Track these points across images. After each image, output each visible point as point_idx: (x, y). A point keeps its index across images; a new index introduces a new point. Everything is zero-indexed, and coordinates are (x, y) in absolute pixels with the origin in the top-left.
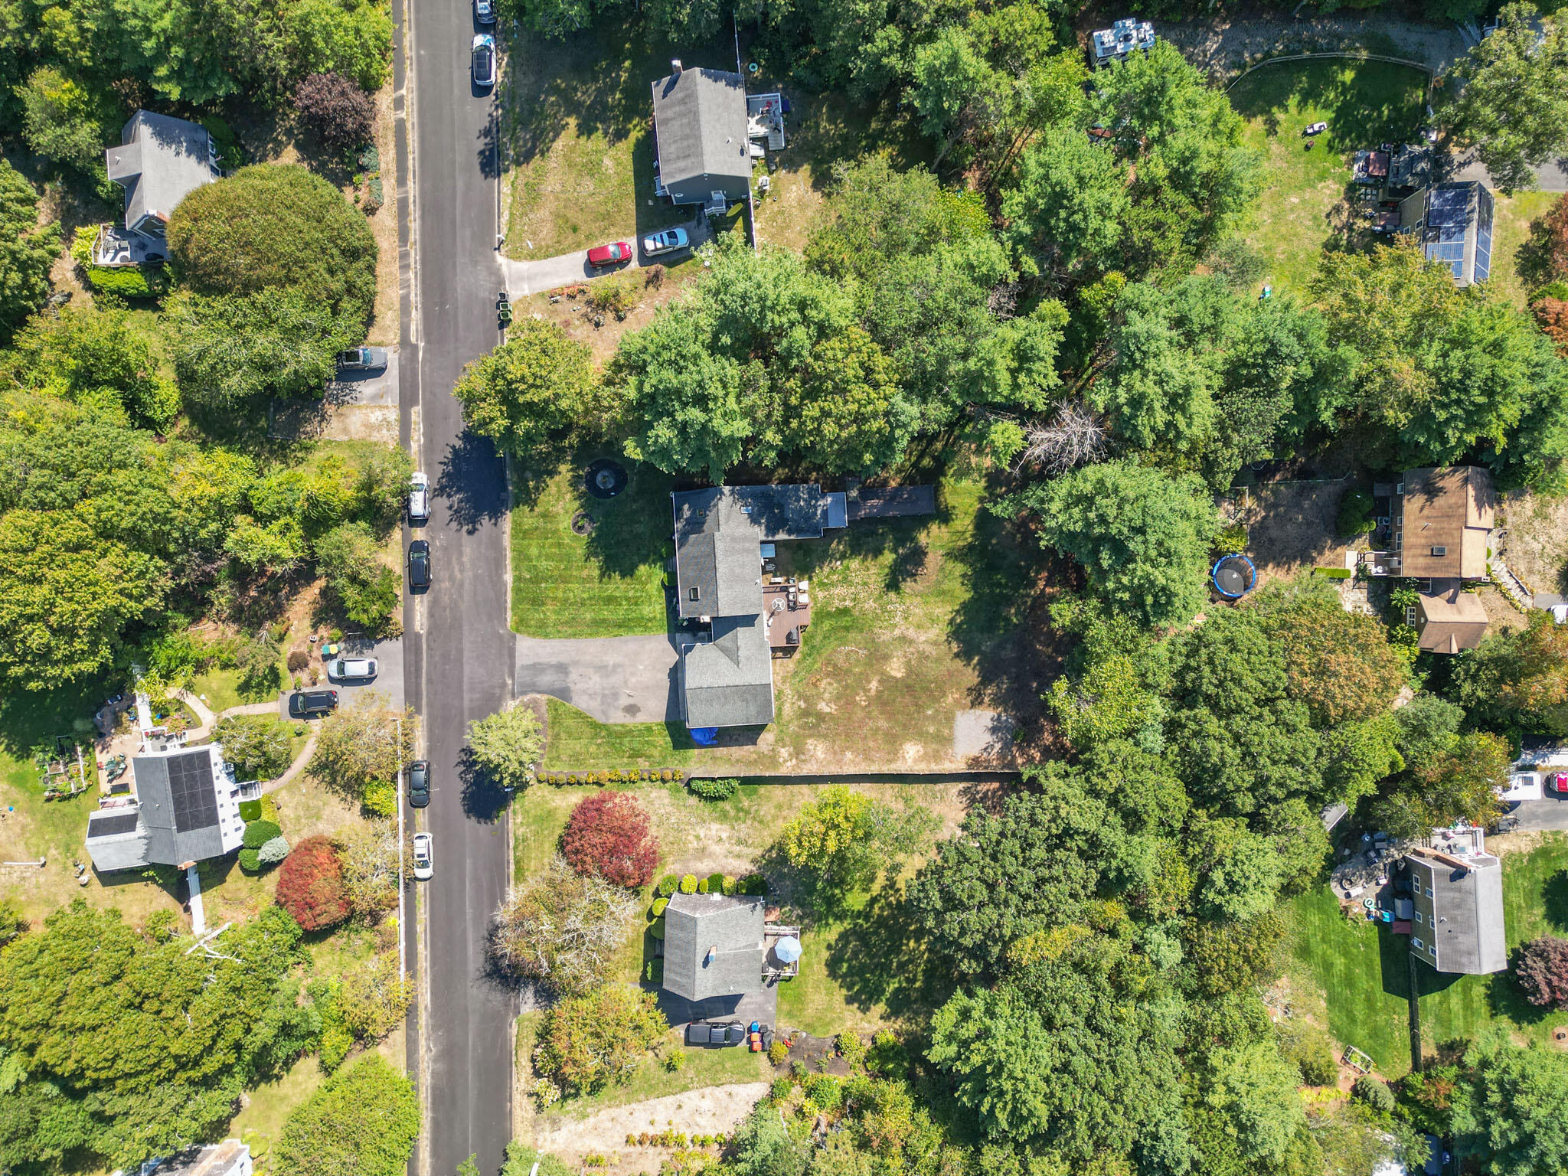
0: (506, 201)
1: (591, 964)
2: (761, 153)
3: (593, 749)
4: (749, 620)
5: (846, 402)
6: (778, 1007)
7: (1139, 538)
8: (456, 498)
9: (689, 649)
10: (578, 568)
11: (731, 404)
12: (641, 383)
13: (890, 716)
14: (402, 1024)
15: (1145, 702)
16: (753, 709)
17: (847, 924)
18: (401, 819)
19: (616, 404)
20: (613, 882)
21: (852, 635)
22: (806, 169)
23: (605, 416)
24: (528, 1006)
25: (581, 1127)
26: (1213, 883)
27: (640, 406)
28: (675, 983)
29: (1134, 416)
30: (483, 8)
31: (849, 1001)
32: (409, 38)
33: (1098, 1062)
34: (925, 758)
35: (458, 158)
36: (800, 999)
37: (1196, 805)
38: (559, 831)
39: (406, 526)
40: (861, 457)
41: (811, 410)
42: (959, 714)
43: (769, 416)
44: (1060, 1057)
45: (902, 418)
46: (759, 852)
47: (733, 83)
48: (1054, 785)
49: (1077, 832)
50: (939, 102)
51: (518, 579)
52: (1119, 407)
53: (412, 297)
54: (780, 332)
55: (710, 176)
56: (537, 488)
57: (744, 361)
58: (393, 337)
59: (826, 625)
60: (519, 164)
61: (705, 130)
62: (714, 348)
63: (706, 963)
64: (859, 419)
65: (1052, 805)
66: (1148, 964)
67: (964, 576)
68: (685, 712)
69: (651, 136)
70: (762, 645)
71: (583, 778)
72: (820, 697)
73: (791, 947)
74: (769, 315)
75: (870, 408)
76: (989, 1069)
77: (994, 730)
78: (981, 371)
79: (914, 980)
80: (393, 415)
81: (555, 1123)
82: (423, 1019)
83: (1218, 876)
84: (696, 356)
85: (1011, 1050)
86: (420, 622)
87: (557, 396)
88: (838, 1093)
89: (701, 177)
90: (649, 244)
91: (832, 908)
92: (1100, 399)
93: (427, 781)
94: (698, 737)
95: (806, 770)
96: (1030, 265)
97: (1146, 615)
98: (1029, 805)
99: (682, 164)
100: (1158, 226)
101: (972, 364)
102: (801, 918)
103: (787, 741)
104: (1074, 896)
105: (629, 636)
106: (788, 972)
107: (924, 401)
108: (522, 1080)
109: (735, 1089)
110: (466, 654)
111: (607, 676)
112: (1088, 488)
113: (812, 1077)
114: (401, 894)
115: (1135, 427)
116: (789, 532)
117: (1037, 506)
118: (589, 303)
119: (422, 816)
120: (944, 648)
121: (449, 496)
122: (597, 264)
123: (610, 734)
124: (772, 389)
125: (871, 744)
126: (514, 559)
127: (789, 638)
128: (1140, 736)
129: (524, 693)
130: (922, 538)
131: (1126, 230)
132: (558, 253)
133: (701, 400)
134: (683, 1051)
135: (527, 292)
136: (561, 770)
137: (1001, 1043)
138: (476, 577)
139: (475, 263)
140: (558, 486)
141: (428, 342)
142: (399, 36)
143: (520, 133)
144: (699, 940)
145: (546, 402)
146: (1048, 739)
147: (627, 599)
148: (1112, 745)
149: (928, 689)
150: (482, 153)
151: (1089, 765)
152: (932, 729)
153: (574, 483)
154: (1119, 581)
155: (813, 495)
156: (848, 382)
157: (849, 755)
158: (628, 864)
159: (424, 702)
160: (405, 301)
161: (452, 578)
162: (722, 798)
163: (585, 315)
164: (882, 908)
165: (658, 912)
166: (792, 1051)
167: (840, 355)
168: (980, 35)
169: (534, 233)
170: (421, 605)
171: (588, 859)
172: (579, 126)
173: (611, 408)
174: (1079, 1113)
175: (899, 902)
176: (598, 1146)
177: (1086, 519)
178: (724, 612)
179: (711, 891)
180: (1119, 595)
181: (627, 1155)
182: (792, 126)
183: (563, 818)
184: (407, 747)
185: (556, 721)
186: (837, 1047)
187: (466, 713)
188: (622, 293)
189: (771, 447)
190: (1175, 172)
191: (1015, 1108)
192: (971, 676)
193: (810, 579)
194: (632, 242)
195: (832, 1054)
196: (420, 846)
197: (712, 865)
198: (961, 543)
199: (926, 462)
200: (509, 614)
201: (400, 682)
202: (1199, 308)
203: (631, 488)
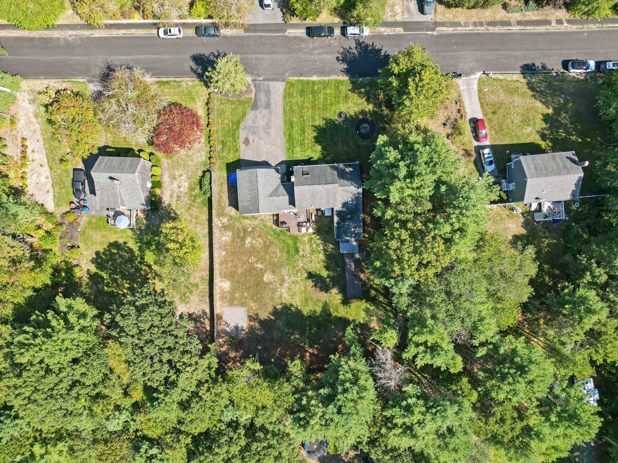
0: (509, 77)
1: (111, 118)
2: (533, 208)
3: (226, 121)
4: (292, 202)
5: (408, 253)
6: (93, 216)
7: (335, 410)
8: (355, 51)
9: (277, 171)
10: (320, 114)
11: (408, 192)
12: (419, 143)
13: (244, 274)
14: (83, 22)
15: (248, 410)
16: (246, 204)
17: (137, 253)
18: (189, 21)
19: (406, 131)
20: (155, 129)
21: (285, 255)
22: (524, 231)
23: (400, 125)
24: (93, 88)
25: (31, 115)
26: (151, 448)
27: (406, 142)
28: (101, 162)
29: (401, 407)
30: (610, 66)
31: (97, 253)
32: (593, 27)
33: (52, 389)
34: (222, 292)
35: (531, 52)
36: (98, 228)
37: (193, 437)
38: (184, 104)
39: (341, 25)
40: (378, 259)
41: (404, 235)
42: (245, 309)
43: (401, 212)
44: (56, 368)
45: (401, 284)
46: (174, 207)
47: (573, 194)
48: (204, 363)
49: (178, 376)
50: (568, 303)
51: (314, 83)
52: (406, 399)
53: (459, 28)
54: (448, 218)
55: (525, 182)
56: (360, 93)
57: (432, 199)
58: (439, 18)
59: (290, 242)
60: (528, 84)
61: (550, 179)
62: (439, 183)
63: (111, 178)
64: (400, 260)
65: (193, 363)
66: (108, 414)
67: (315, 312)
68: (245, 169)
69: (543, 151)
70: (279, 209)
71: (211, 116)
72: (253, 238)
73: (123, 223)
74: (457, 212)
75: (406, 266)
76: (49, 330)
77: (237, 328)
78: (426, 327)
79: (108, 286)
80: (399, 18)
81: (33, 101)
82: (86, 33)
83: (154, 451)
84: (434, 173)
85: (59, 342)
86: (291, 32)
87: (411, 99)
88: (47, 247)
89: (525, 177)
90: (486, 151)
91: (145, 245)
92: (409, 389)
93: (209, 35)
94: (233, 176)
95: (215, 231)
96: (482, 352)
97: (295, 413)
98: (193, 350)
99: (532, 166)
100: (502, 420)
101: (430, 322)
102: (140, 229)
103: (231, 222)
104: (144, 374)
105: (284, 140)
106: (111, 221)
107: (409, 295)
108: (55, 84)
109: (51, 194)
110: (275, 56)
111: (264, 129)
112: (362, 382)
113: (57, 234)
114: (151, 21)
115: (395, 407)
116: (338, 223)
117: (351, 352)
118: (456, 120)
119: (191, 32)
120: (279, 301)
121: (356, 48)
122: (476, 124)
123: (234, 130)
124: (416, 214)
125: (230, 265)
126: (324, 81)
127: (284, 223)
128: (230, 407)
129: (255, 86)
130: (335, 291)
131: (501, 404)
132: (481, 104)
133: (411, 175)
134: (70, 167)
135: (461, 88)
136: (216, 105)
137: (64, 337)
138: (315, 61)
139: (477, 61)
140: (362, 104)
141: (437, 36)
142: (594, 21)
143: (543, 85)
144: (123, 175)
145: (409, 93)
146: (232, 355)
147: (303, 140)
148: (226, 394)
149: (258, 293)
150: (534, 65)
151: (215, 381)
152: (237, 295)
153: (363, 112)
154: (312, 398)
155: (357, 235)
156: (420, 254)
157: (224, 253)
158: (165, 138)
159: (251, 34)
160: (458, 24)
161: (314, 49)
162: (201, 188)
163: (449, 118)
164: (145, 270)
165: (141, 154)
166: (71, 223)
167: (435, 250)
168: (604, 325)
169: (492, 92)
170: (301, 32)
171: (167, 117)
172: (548, 115)
173: (404, 128)
174: (21, 380)
175: (149, 279)
176: (21, 123)
177: (345, 381)
178: (296, 189)
179: (153, 182)
180: (305, 399)
181: (16, 138)
182: (546, 225)
183: (190, 106)
184: (227, 25)
185: (241, 103)
186: (73, 247)
187: (244, 56)
188: (461, 137)
189: (384, 213)
190: (531, 429)
191: (26, 345)
192: (264, 315)
193: (314, 233)
194: (487, 142)
195: (69, 244)
196: (175, 31)
197: (167, 183)
198: (332, 310)
199: (373, 293)
200: (296, 78)
201: (261, 21)
202: (458, 441)
203: (361, 142)
